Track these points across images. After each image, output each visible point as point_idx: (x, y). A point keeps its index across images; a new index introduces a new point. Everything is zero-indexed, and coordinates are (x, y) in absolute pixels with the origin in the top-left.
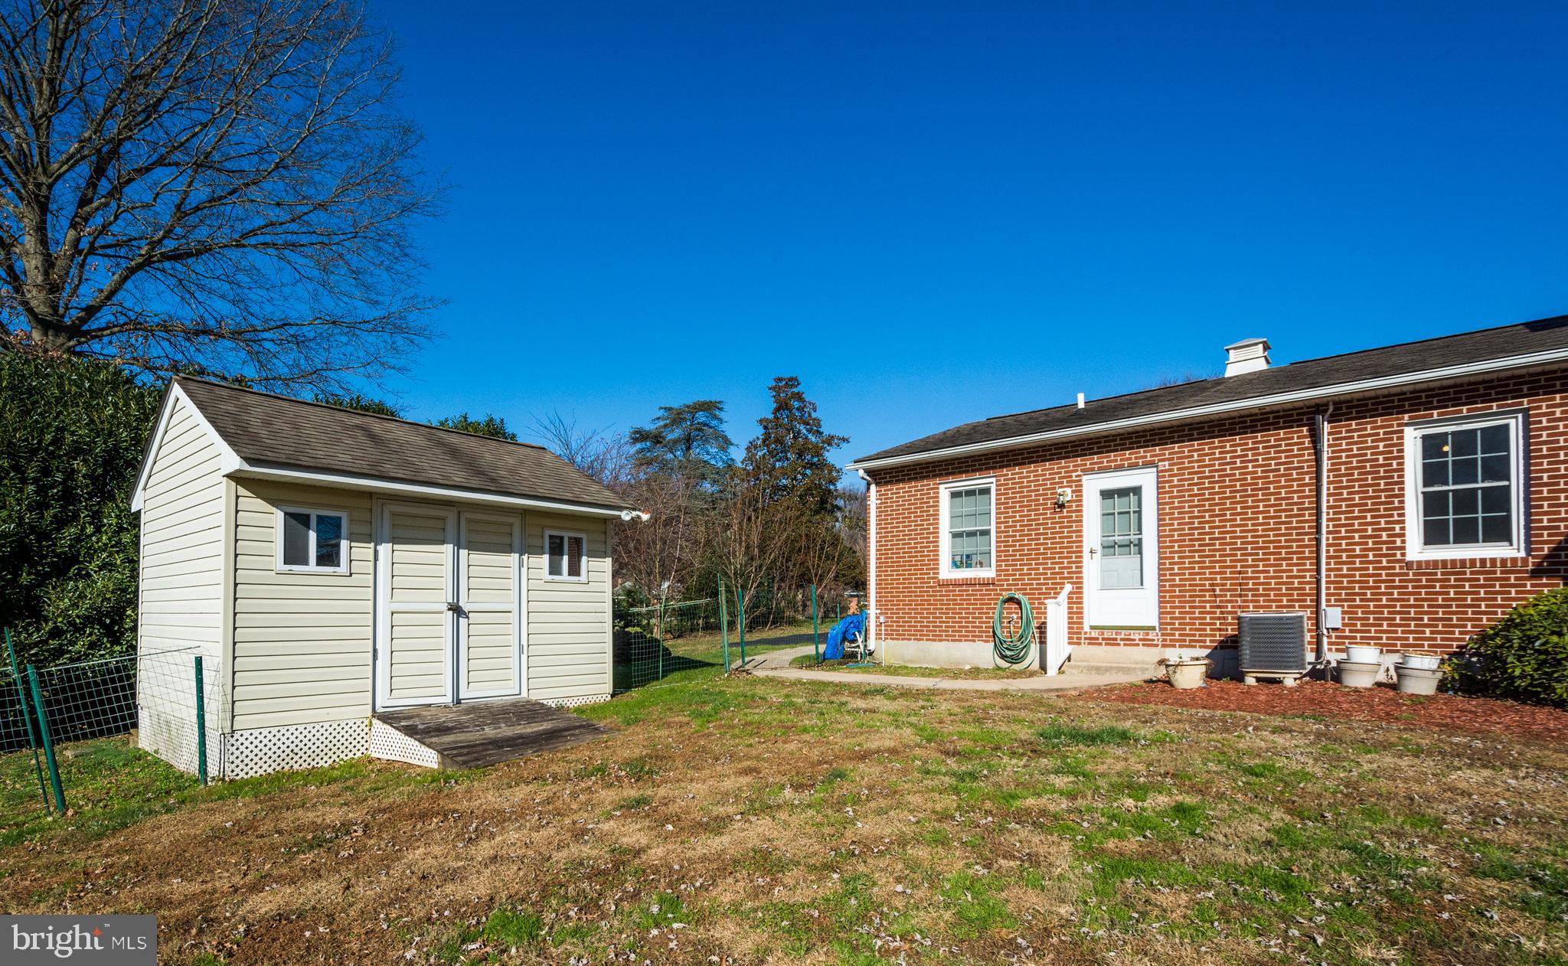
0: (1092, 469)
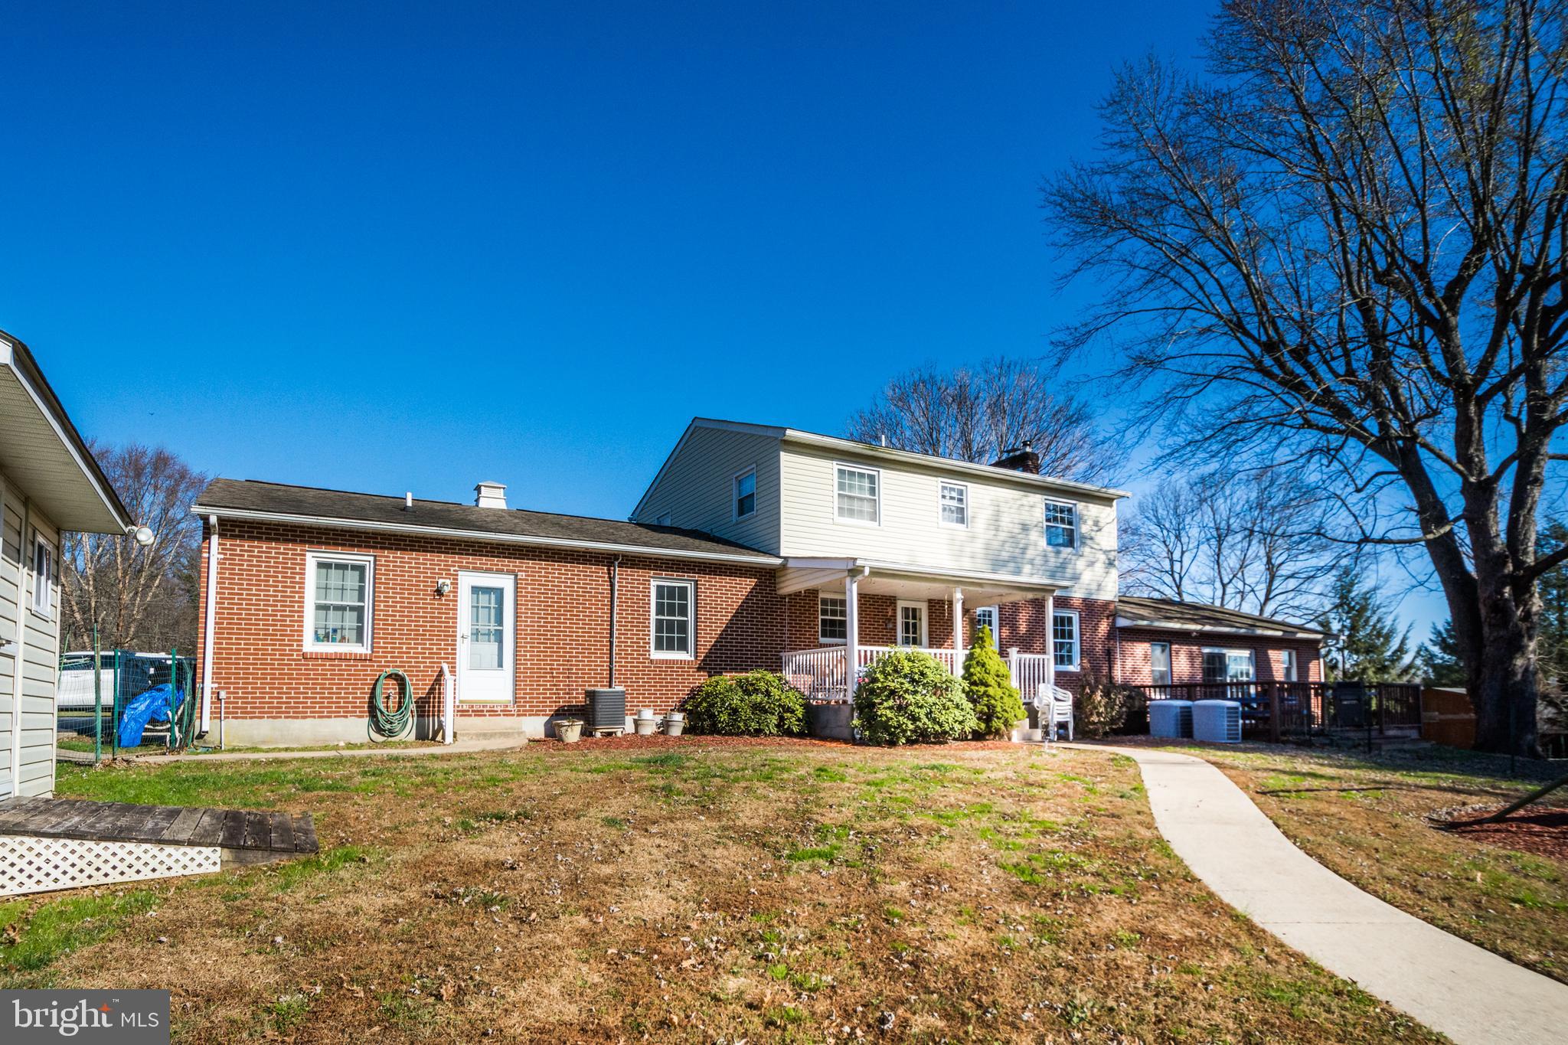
0: (468, 568)
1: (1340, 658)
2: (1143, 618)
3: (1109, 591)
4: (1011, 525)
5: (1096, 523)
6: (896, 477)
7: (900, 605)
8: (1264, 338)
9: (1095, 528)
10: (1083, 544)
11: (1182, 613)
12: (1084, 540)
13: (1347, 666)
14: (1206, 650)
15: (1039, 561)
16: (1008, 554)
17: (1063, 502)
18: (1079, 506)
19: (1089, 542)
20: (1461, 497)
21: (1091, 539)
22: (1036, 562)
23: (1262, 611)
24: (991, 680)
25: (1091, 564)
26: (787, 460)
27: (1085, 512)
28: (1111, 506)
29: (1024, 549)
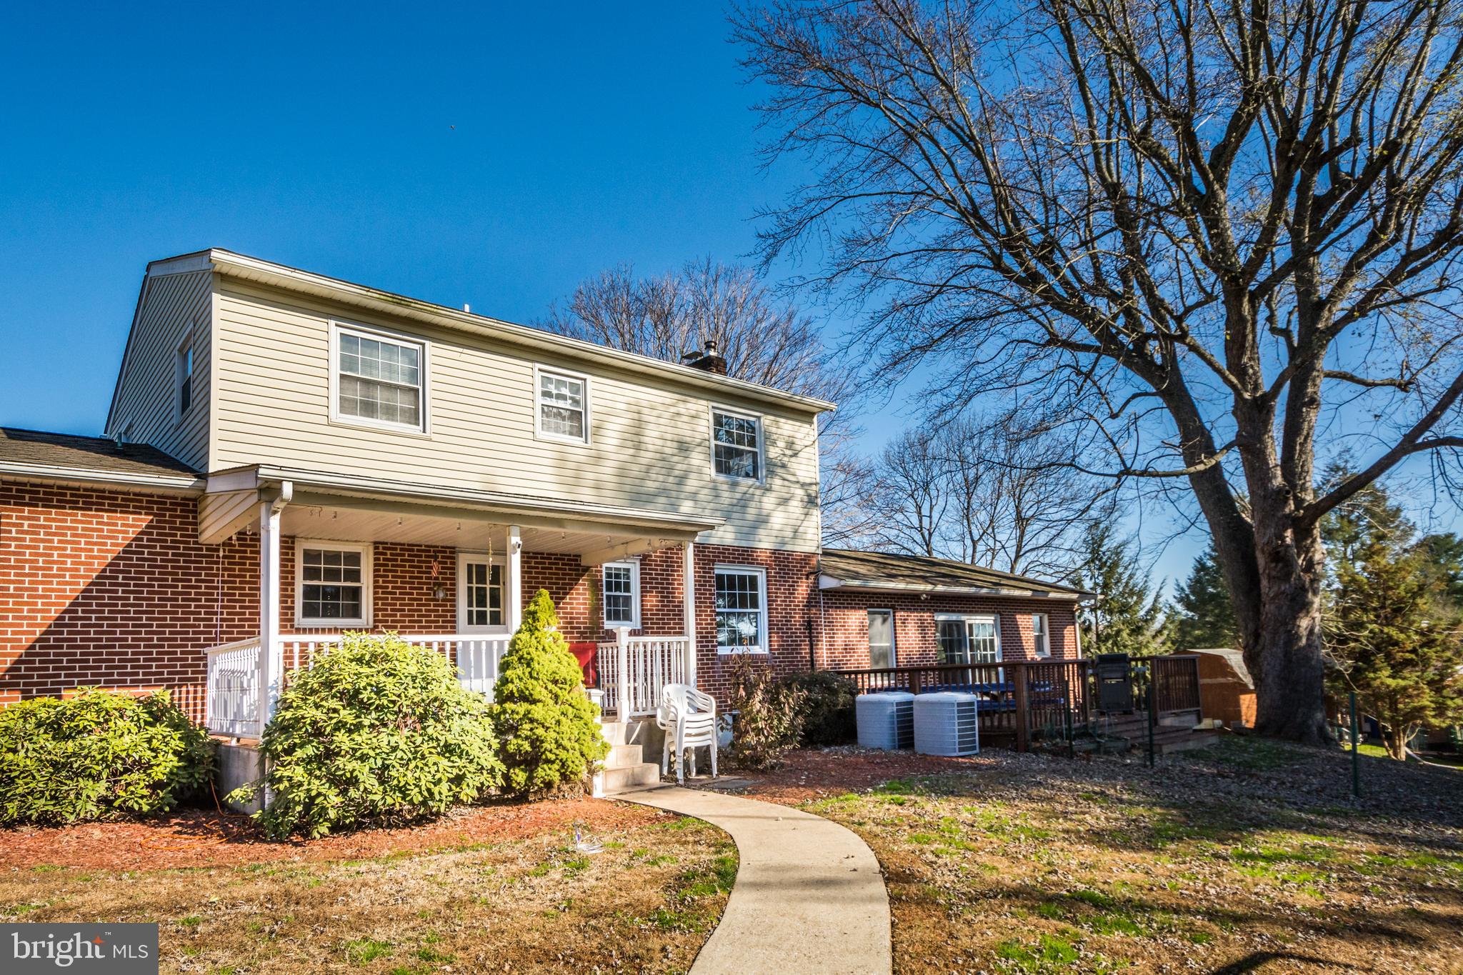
1: (1093, 620)
2: (856, 576)
3: (810, 541)
4: (660, 442)
5: (790, 445)
6: (456, 356)
7: (463, 561)
8: (1002, 230)
9: (789, 452)
10: (771, 473)
11: (913, 569)
12: (772, 468)
13: (1101, 628)
14: (941, 617)
15: (704, 494)
16: (657, 484)
17: (739, 413)
18: (767, 420)
19: (779, 471)
20: (1234, 419)
21: (784, 466)
22: (701, 497)
23: (1012, 569)
24: (539, 691)
25: (784, 501)
26: (221, 305)
27: (774, 430)
28: (811, 423)
29: (681, 480)
